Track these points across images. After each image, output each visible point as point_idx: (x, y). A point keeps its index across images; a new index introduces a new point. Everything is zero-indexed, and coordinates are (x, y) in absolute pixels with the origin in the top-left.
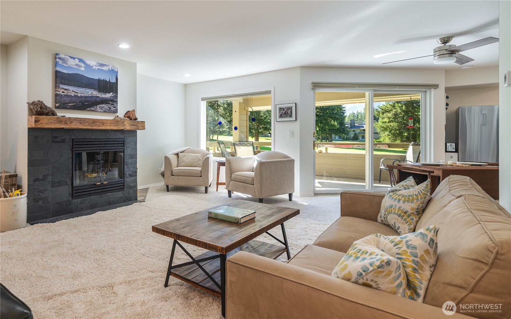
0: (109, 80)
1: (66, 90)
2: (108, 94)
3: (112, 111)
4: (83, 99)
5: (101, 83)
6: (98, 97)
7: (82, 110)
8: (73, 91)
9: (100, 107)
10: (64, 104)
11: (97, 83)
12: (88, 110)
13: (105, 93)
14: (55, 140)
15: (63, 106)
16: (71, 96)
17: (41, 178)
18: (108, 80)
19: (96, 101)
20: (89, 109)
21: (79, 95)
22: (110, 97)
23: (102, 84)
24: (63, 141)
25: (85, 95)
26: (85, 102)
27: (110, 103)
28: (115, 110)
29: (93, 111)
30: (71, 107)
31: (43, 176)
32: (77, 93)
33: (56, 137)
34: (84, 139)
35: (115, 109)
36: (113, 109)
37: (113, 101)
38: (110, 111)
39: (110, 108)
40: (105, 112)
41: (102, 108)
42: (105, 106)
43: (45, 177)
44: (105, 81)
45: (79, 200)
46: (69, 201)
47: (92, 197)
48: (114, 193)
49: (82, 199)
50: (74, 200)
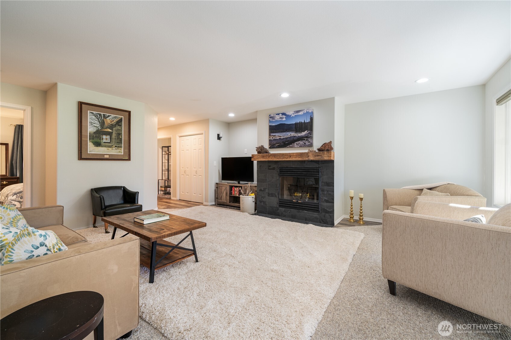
0: (304, 121)
1: (274, 136)
2: (303, 132)
3: (306, 145)
4: (284, 140)
5: (297, 126)
6: (295, 136)
7: (284, 147)
8: (278, 136)
9: (296, 144)
10: (273, 145)
11: (294, 126)
12: (288, 147)
13: (300, 132)
14: (269, 168)
16: (277, 139)
17: (263, 189)
18: (303, 122)
19: (294, 140)
20: (288, 146)
21: (282, 138)
22: (305, 134)
23: (298, 125)
24: (274, 169)
25: (286, 137)
26: (286, 142)
27: (305, 140)
28: (309, 144)
29: (291, 147)
30: (277, 146)
31: (264, 189)
32: (281, 136)
33: (270, 166)
34: (287, 167)
35: (309, 143)
36: (307, 143)
37: (309, 137)
38: (305, 146)
39: (305, 143)
40: (301, 147)
41: (298, 144)
42: (301, 142)
43: (265, 189)
44: (301, 123)
45: (284, 209)
46: (277, 208)
47: (292, 210)
48: (310, 212)
49: (285, 209)
50: (280, 208)
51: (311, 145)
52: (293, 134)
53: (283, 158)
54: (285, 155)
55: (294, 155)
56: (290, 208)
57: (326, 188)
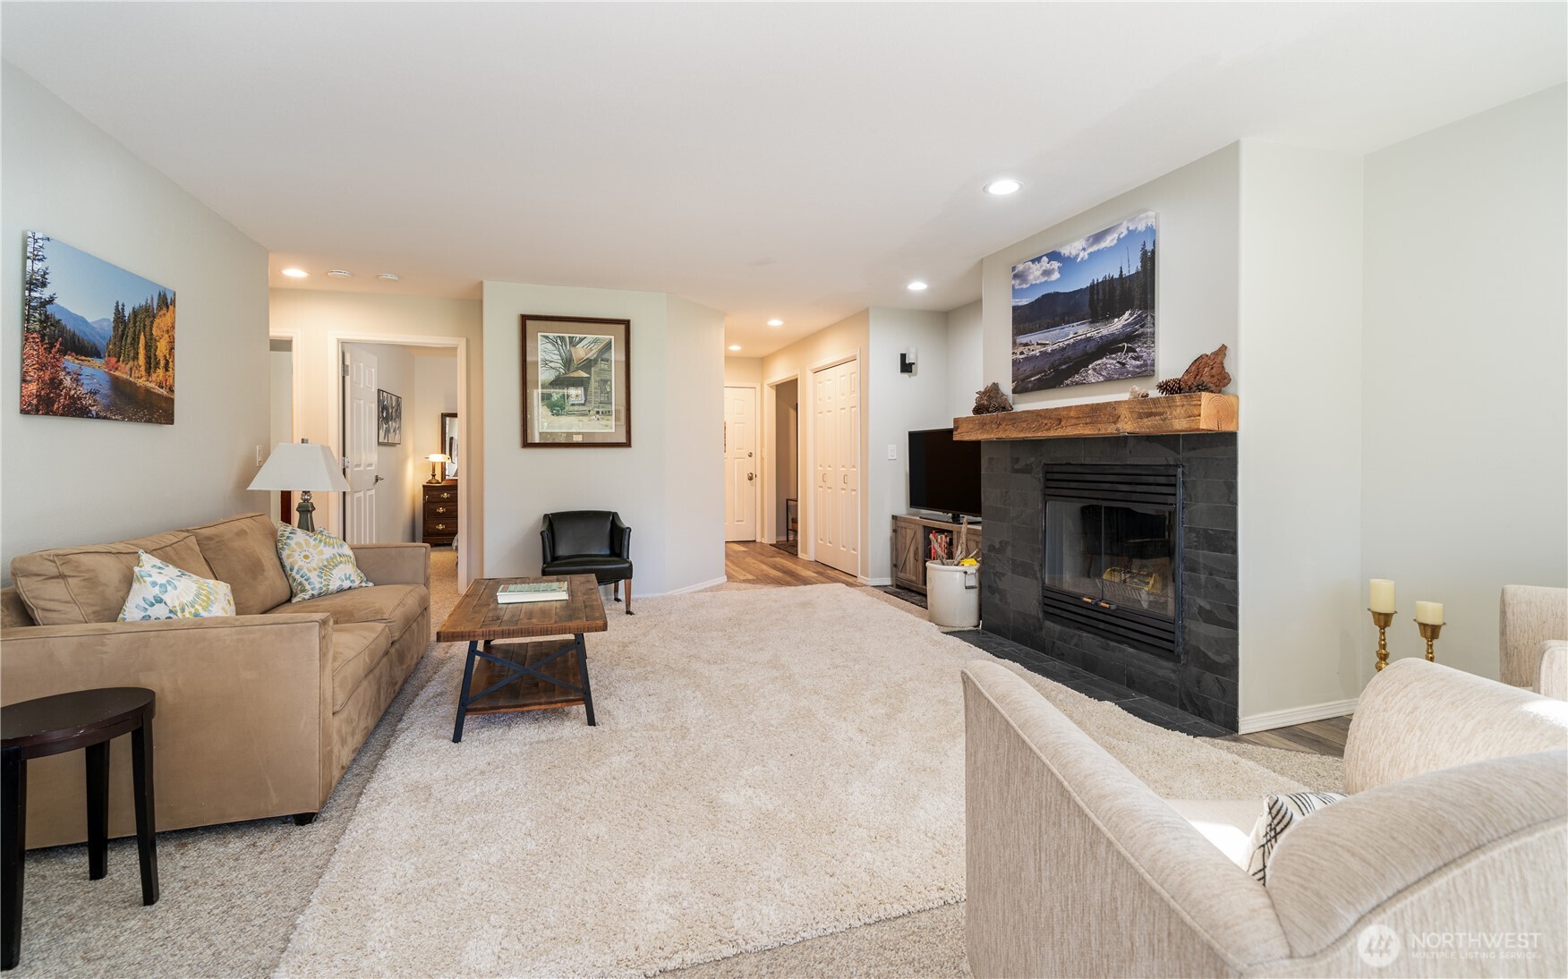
0: (1121, 272)
1: (1026, 345)
2: (1116, 320)
3: (1128, 372)
4: (1057, 357)
5: (1098, 294)
6: (1089, 339)
7: (1054, 387)
8: (1038, 344)
9: (1094, 370)
10: (1023, 380)
11: (1087, 298)
12: (1068, 385)
13: (1107, 319)
14: (1016, 467)
15: (1021, 387)
16: (1034, 357)
17: (997, 546)
18: (1116, 276)
19: (1086, 354)
20: (1068, 382)
21: (1049, 349)
22: (1124, 326)
23: (1101, 294)
24: (1027, 470)
25: (1061, 344)
26: (1061, 365)
27: (1121, 349)
28: (1138, 367)
29: (1077, 384)
30: (1034, 384)
31: (1000, 543)
32: (1045, 345)
33: (1017, 460)
34: (1067, 464)
35: (1138, 363)
36: (1132, 364)
37: (1137, 337)
38: (1122, 374)
39: (1123, 364)
40: (1109, 379)
41: (1101, 369)
42: (1109, 362)
43: (1003, 544)
44: (1109, 283)
45: (1058, 628)
46: (1038, 620)
47: (1085, 634)
48: (1146, 656)
49: (1064, 628)
50: (1048, 624)
51: (1146, 371)
52: (1080, 331)
53: (1039, 429)
54: (1045, 418)
55: (1072, 414)
56: (1079, 629)
57: (1204, 556)
